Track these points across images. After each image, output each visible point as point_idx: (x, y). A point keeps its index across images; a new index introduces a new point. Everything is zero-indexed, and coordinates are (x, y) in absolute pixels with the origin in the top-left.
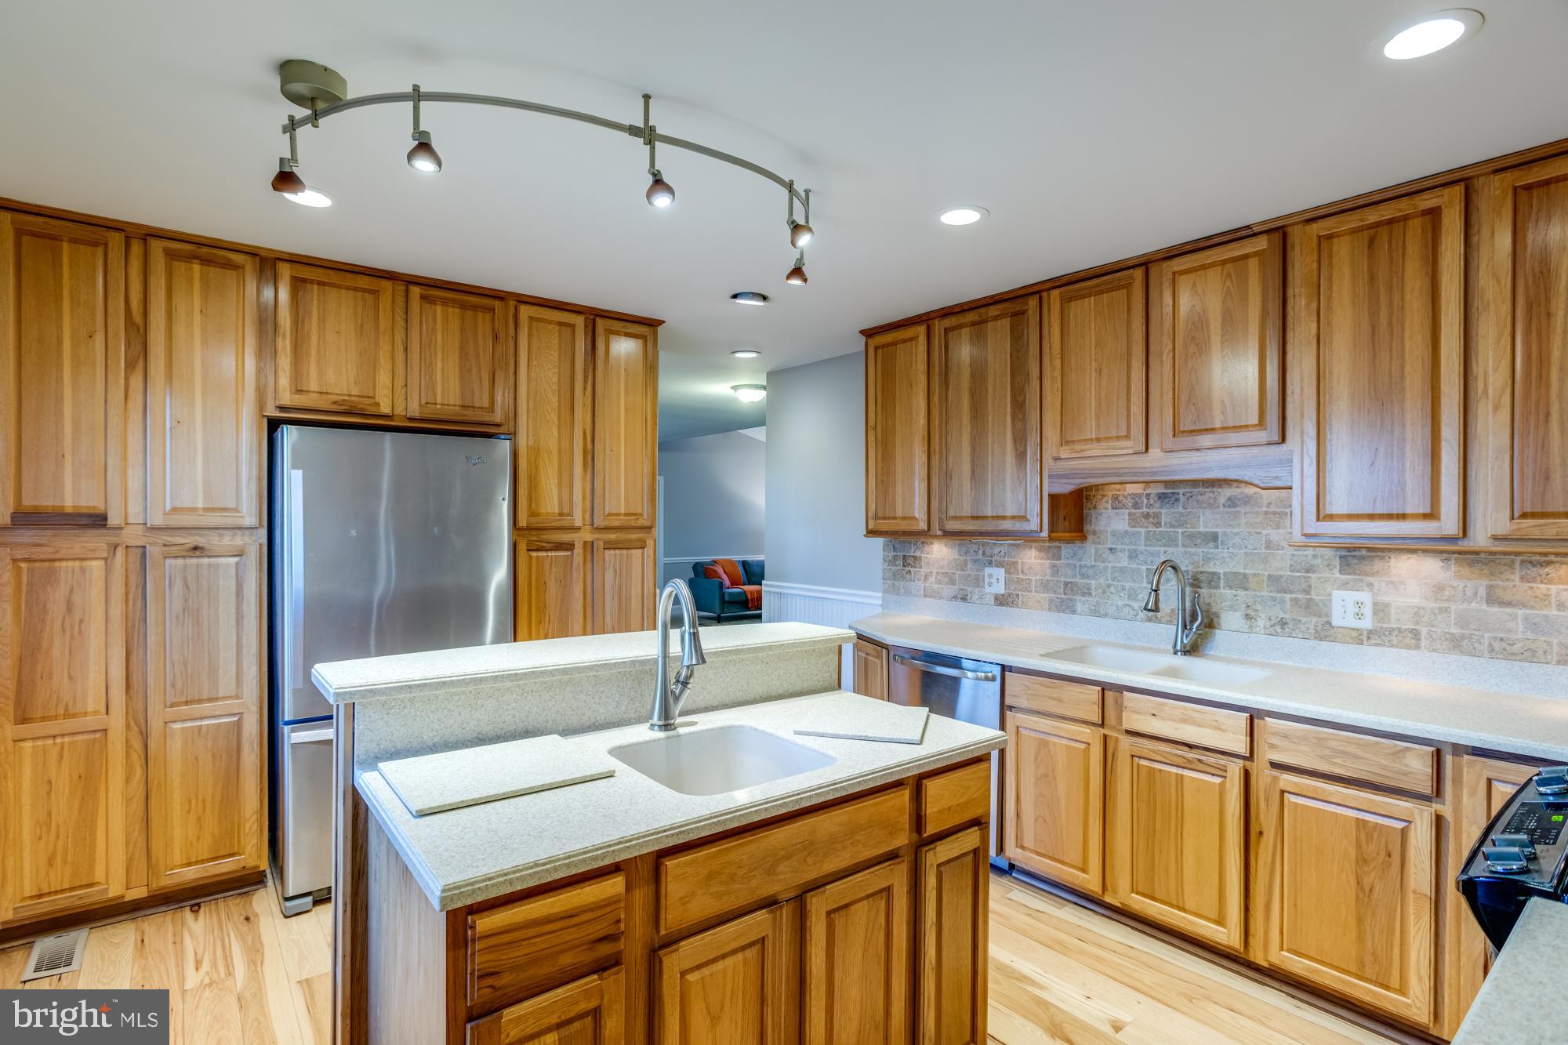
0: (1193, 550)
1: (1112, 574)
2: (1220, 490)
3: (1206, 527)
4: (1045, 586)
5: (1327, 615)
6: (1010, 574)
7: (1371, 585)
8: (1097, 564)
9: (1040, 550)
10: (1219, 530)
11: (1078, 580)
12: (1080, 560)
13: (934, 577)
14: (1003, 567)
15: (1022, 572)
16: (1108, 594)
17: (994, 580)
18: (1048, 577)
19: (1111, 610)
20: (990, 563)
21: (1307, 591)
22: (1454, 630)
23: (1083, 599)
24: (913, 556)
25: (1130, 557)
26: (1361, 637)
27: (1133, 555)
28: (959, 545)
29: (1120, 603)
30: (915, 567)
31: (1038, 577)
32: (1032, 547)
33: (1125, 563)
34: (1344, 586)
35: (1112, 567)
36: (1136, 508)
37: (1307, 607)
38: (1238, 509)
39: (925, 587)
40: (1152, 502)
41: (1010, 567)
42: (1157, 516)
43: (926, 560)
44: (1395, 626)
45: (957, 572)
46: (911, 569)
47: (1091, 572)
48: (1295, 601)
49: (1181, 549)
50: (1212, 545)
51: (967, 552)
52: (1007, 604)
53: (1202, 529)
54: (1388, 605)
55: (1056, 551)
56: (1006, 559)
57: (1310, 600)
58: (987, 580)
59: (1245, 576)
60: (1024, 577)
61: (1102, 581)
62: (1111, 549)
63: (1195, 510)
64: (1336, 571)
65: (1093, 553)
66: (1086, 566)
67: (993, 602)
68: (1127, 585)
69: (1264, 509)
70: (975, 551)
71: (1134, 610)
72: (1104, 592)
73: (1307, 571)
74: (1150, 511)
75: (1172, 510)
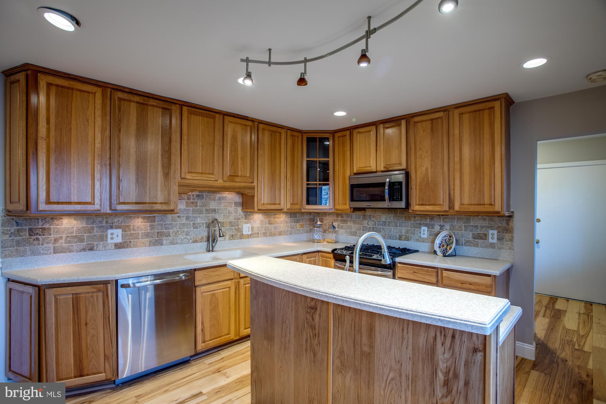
0: (208, 215)
1: (179, 226)
2: (216, 195)
3: (212, 207)
4: (147, 235)
5: (242, 232)
6: (125, 231)
7: (250, 222)
8: (172, 223)
9: (144, 218)
10: (216, 208)
11: (164, 230)
12: (165, 222)
13: (63, 240)
14: (121, 228)
15: (134, 230)
16: (177, 234)
17: (115, 236)
18: (149, 231)
19: (179, 241)
20: (112, 227)
21: (238, 226)
22: (264, 232)
23: (166, 238)
24: (41, 228)
25: (186, 219)
26: (249, 236)
27: (188, 218)
28: (87, 218)
29: (182, 238)
30: (43, 235)
31: (143, 231)
32: (139, 217)
33: (184, 221)
34: (246, 223)
35: (179, 223)
36: (188, 200)
37: (238, 230)
38: (221, 201)
39: (54, 248)
40: (194, 198)
41: (125, 229)
42: (196, 203)
43: (56, 230)
44: (254, 232)
45: (85, 235)
46: (40, 237)
47: (170, 226)
48: (235, 229)
49: (204, 215)
50: (214, 213)
51: (93, 223)
52: (124, 247)
53: (211, 208)
54: (254, 227)
55: (152, 218)
56: (123, 224)
57: (239, 228)
58: (109, 236)
59: (223, 222)
60: (134, 232)
61: (175, 230)
62: (178, 216)
63: (209, 201)
64: (244, 219)
65: (171, 218)
66: (168, 224)
67: (113, 247)
68: (185, 230)
69: (228, 201)
70: (100, 221)
71: (188, 239)
72: (176, 234)
73: (238, 220)
74: (194, 201)
75: (201, 201)
